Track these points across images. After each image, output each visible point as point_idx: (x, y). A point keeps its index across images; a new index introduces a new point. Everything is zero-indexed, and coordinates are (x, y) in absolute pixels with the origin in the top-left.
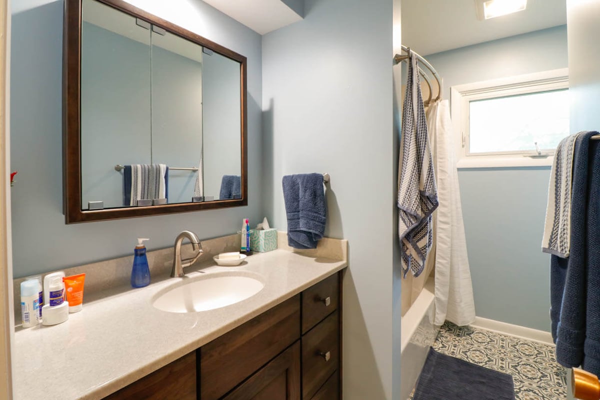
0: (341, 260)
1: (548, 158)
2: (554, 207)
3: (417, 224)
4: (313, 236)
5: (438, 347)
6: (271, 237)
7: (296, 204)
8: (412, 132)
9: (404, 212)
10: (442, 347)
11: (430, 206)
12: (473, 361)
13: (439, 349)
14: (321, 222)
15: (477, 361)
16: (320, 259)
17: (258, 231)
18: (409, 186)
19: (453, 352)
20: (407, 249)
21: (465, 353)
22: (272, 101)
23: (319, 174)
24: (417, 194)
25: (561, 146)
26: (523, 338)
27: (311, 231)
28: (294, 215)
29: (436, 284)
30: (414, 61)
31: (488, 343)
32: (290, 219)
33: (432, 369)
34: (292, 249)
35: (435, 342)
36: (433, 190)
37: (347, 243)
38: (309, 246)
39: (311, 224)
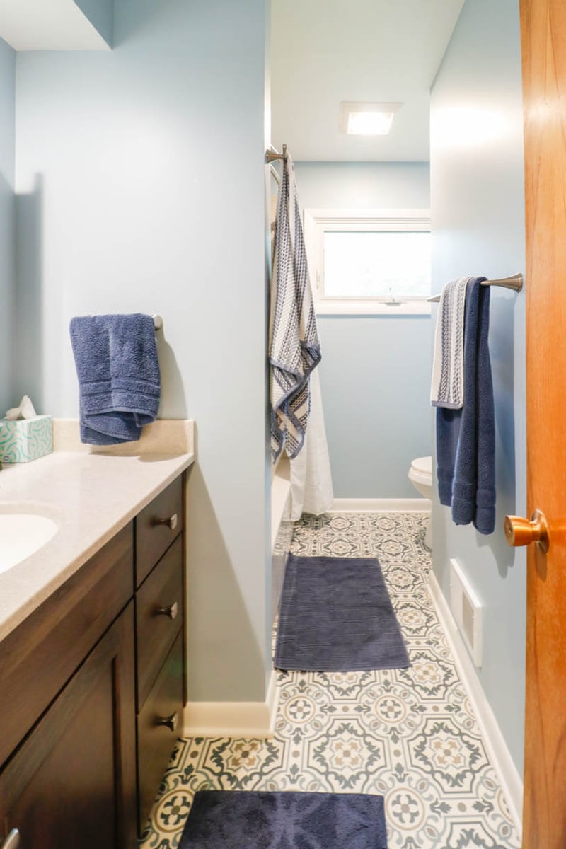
0: (185, 452)
1: (402, 305)
2: (441, 356)
3: (297, 386)
4: (136, 418)
5: (297, 551)
6: (41, 433)
7: (100, 367)
8: (289, 261)
9: (280, 370)
10: (301, 549)
11: (311, 362)
12: (337, 554)
13: (298, 552)
14: (153, 395)
15: (341, 553)
16: (147, 457)
17: (11, 424)
18: (288, 335)
19: (314, 551)
20: (281, 421)
21: (326, 547)
22: (39, 178)
23: (145, 316)
24: (296, 349)
25: (448, 291)
26: (381, 512)
27: (133, 410)
28: (96, 387)
29: (291, 466)
30: (290, 165)
31: (349, 528)
32: (86, 395)
33: (294, 580)
34: (88, 446)
35: (292, 544)
36: (317, 340)
37: (195, 424)
38: (127, 438)
39: (136, 399)
